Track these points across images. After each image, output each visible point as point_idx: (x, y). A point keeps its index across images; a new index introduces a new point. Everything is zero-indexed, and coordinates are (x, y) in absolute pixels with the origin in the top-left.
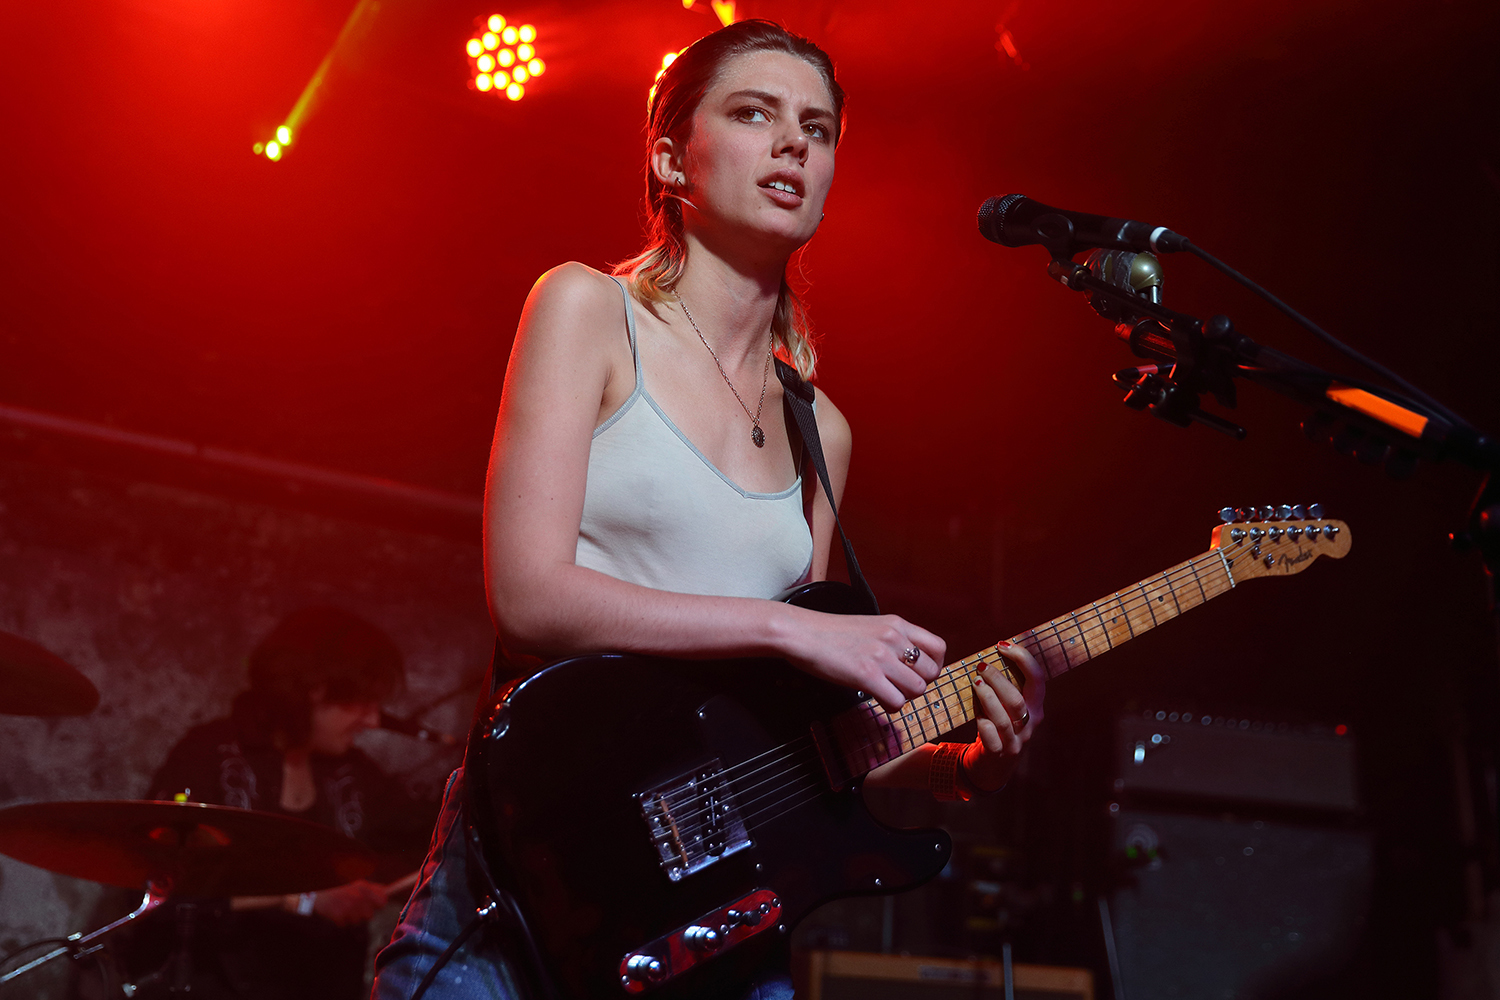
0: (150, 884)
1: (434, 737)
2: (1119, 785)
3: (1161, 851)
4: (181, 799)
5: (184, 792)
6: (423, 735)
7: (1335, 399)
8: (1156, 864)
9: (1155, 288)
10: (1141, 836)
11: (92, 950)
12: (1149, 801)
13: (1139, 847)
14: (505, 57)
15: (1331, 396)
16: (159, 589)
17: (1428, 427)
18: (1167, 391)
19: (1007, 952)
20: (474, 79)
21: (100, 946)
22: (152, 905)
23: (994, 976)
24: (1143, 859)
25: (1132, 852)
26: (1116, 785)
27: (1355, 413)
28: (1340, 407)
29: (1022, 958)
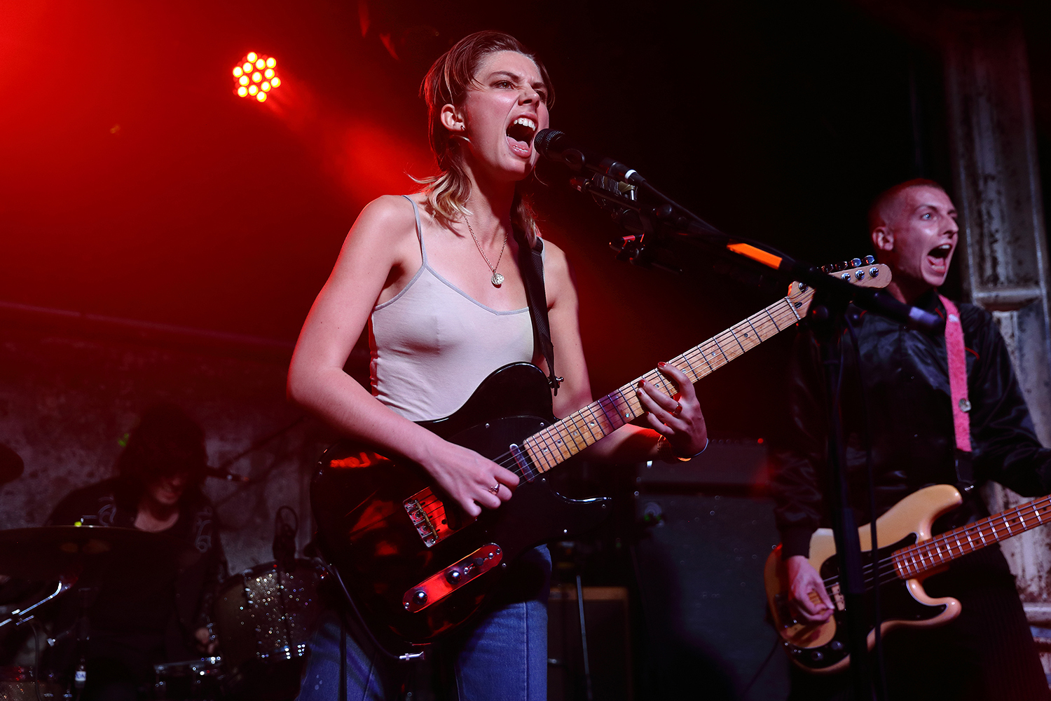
0: (62, 577)
1: (236, 478)
2: (639, 480)
3: (663, 516)
4: (78, 525)
5: (80, 521)
6: (230, 477)
7: (731, 250)
8: (661, 524)
9: (632, 191)
10: (653, 508)
11: (27, 619)
12: (655, 489)
13: (651, 515)
14: (257, 77)
15: (729, 248)
16: (62, 400)
17: (782, 263)
18: (640, 250)
19: (578, 580)
20: (237, 90)
21: (32, 617)
22: (63, 589)
23: (572, 595)
24: (653, 521)
25: (647, 518)
26: (637, 481)
27: (743, 257)
28: (734, 254)
29: (587, 583)
